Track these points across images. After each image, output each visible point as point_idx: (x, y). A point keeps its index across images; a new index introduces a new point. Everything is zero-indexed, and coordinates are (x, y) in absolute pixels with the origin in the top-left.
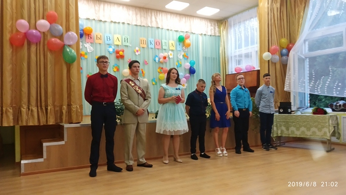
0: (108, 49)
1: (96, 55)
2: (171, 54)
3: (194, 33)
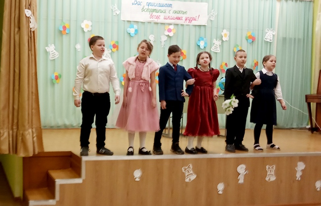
0: (128, 29)
1: (112, 41)
2: (226, 35)
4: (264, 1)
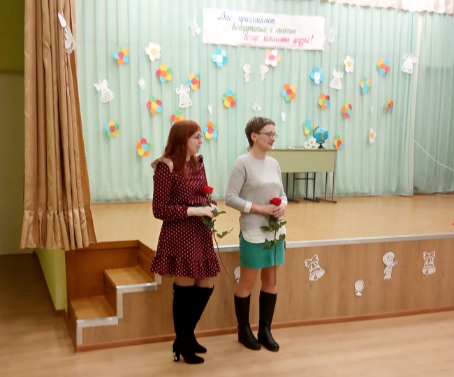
0: (214, 56)
1: (190, 73)
3: (407, 11)
4: (401, 14)
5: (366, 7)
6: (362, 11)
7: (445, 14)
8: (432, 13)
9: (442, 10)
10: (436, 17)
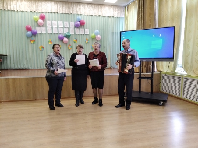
3: (105, 16)
4: (103, 17)
5: (92, 16)
6: (90, 17)
7: (118, 17)
8: (113, 17)
9: (116, 16)
10: (115, 18)
